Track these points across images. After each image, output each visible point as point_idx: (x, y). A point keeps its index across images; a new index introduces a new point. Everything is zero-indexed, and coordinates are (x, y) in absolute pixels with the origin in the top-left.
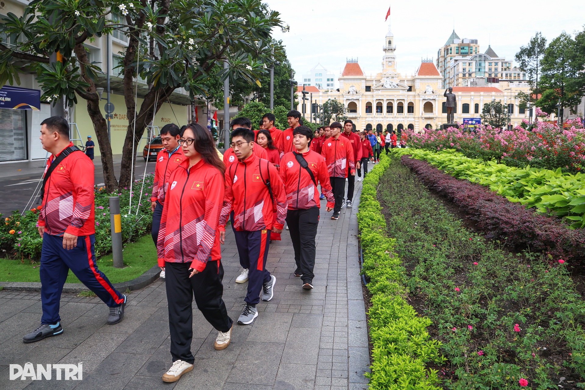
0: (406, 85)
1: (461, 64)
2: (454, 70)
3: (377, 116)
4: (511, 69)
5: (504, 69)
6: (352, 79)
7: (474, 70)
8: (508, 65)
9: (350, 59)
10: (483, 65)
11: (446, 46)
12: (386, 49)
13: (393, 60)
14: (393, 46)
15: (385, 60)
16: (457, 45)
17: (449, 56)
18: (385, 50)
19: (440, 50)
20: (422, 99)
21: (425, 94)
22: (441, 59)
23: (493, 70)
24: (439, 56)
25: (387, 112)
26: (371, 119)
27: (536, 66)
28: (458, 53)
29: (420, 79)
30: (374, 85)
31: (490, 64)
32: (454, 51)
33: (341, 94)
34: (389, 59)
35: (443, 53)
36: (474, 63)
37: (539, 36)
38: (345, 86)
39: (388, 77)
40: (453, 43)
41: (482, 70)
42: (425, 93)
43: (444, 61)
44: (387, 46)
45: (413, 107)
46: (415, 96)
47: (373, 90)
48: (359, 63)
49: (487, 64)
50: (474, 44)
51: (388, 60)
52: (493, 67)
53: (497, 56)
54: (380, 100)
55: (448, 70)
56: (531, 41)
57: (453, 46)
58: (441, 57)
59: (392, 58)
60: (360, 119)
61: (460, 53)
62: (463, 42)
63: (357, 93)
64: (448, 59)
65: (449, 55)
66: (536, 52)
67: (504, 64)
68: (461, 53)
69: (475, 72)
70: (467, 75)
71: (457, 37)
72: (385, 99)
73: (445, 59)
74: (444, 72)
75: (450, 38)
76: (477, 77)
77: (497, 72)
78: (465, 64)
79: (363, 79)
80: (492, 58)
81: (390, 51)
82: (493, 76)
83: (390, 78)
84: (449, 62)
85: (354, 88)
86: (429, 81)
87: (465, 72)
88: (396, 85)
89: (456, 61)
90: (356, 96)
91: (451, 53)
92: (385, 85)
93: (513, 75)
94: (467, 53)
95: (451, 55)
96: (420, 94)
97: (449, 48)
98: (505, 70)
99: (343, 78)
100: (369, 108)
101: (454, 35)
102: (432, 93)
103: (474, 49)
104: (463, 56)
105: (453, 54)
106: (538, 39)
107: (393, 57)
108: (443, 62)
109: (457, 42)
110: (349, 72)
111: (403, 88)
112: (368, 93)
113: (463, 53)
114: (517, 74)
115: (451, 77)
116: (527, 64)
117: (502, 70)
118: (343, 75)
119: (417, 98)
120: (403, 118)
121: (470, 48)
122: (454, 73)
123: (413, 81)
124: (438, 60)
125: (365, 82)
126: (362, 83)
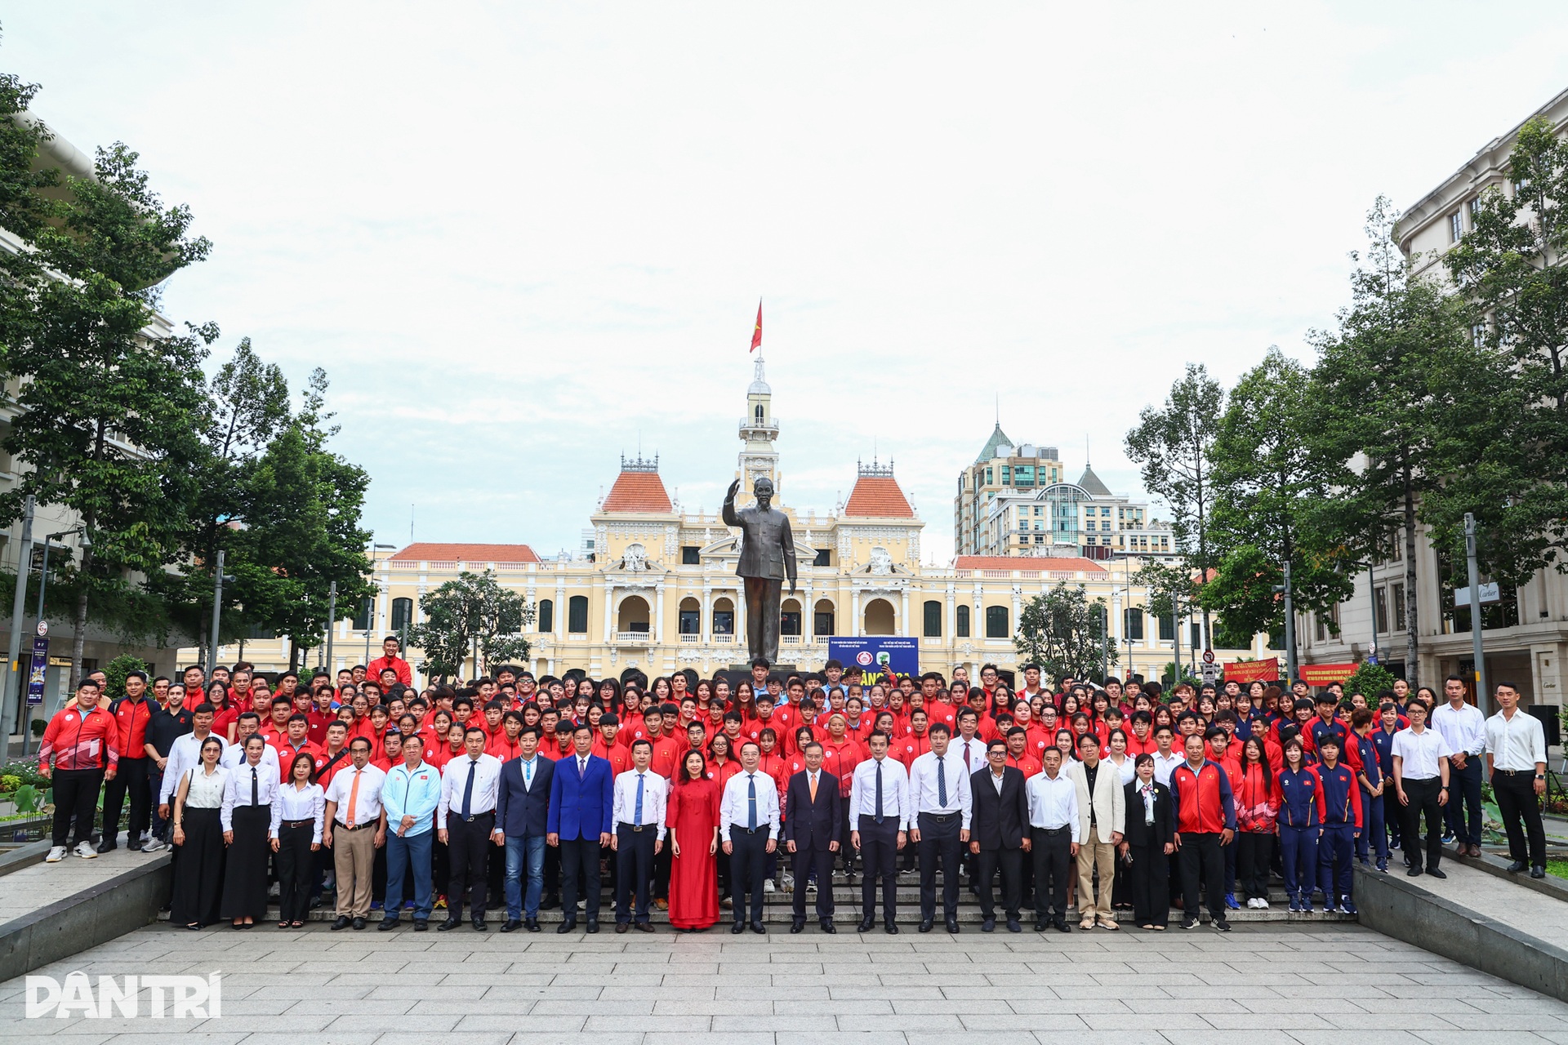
0: (808, 545)
1: (1014, 509)
2: (999, 526)
3: (714, 644)
4: (1144, 526)
5: (1125, 525)
6: (634, 522)
7: (1049, 527)
8: (1135, 515)
9: (632, 457)
10: (1072, 512)
11: (979, 464)
12: (746, 432)
13: (767, 465)
14: (769, 422)
15: (743, 464)
16: (1004, 462)
17: (985, 490)
18: (744, 434)
19: (963, 474)
20: (857, 589)
21: (868, 575)
22: (967, 499)
23: (1099, 527)
24: (963, 490)
26: (694, 654)
27: (1194, 475)
28: (1008, 483)
29: (854, 526)
30: (708, 544)
31: (1090, 510)
32: (999, 478)
33: (597, 570)
34: (756, 463)
35: (970, 484)
36: (1048, 508)
37: (1197, 379)
38: (615, 546)
40: (995, 456)
41: (1071, 527)
42: (869, 570)
43: (975, 504)
44: (750, 422)
45: (832, 617)
46: (836, 580)
47: (705, 559)
48: (661, 473)
49: (1082, 510)
50: (1050, 461)
51: (751, 465)
52: (1098, 519)
53: (1110, 494)
54: (725, 591)
55: (983, 527)
56: (1174, 396)
57: (995, 464)
58: (967, 492)
59: (764, 459)
60: (659, 653)
61: (1012, 482)
62: (1020, 454)
63: (648, 567)
64: (984, 498)
65: (986, 485)
66: (1193, 430)
67: (1126, 513)
68: (1017, 483)
69: (1052, 532)
70: (1032, 540)
71: (1007, 442)
73: (977, 498)
74: (975, 531)
75: (989, 444)
76: (1056, 543)
77: (1108, 533)
78: (1024, 511)
79: (671, 523)
80: (1093, 497)
81: (761, 439)
82: (1099, 542)
84: (986, 504)
85: (640, 552)
86: (881, 535)
87: (1026, 532)
89: (1002, 500)
90: (645, 579)
91: (990, 483)
93: (1149, 541)
94: (1032, 483)
95: (990, 486)
96: (852, 574)
97: (985, 467)
98: (1130, 526)
99: (603, 517)
100: (688, 619)
101: (999, 437)
102: (889, 571)
103: (1049, 472)
104: (1020, 491)
105: (995, 485)
106: (1195, 387)
107: (767, 456)
108: (972, 506)
109: (1004, 452)
110: (628, 501)
112: (691, 569)
113: (1022, 483)
114: (1160, 539)
115: (991, 545)
116: (1164, 466)
117: (1122, 528)
118: (606, 510)
119: (844, 587)
120: (800, 651)
121: (1039, 471)
122: (999, 532)
123: (833, 532)
124: (959, 500)
125: (679, 534)
126: (667, 537)
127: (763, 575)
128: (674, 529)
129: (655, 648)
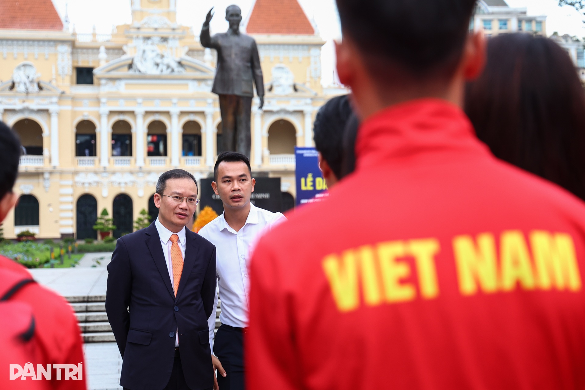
0: (208, 65)
3: (112, 166)
6: (24, 40)
21: (270, 95)
25: (150, 154)
26: (92, 178)
30: (103, 64)
39: (148, 38)
42: (270, 90)
47: (100, 79)
52: (496, 32)
54: (122, 112)
60: (56, 178)
63: (40, 88)
72: (140, 110)
79: (63, 42)
80: (490, 9)
83: (156, 39)
85: (31, 72)
86: (282, 53)
88: (174, 65)
90: (37, 101)
92: (138, 64)
100: (85, 142)
110: (15, 17)
111: (198, 75)
112: (84, 90)
120: (201, 172)
125: (72, 53)
126: (60, 57)
127: (237, 92)
128: (66, 49)
129: (51, 173)
